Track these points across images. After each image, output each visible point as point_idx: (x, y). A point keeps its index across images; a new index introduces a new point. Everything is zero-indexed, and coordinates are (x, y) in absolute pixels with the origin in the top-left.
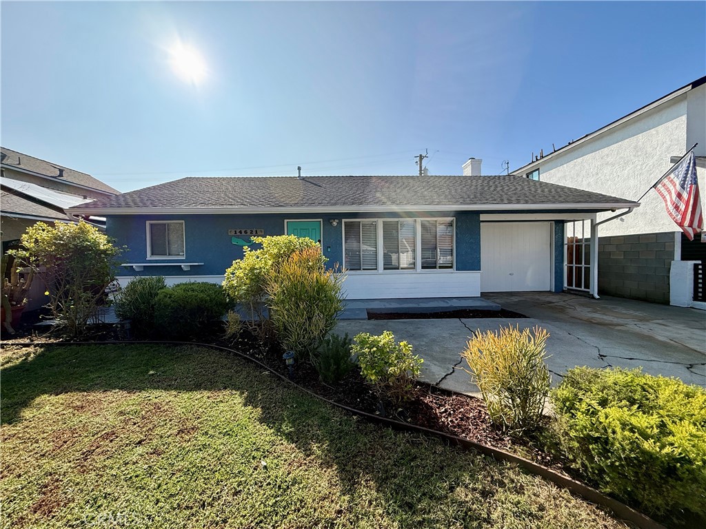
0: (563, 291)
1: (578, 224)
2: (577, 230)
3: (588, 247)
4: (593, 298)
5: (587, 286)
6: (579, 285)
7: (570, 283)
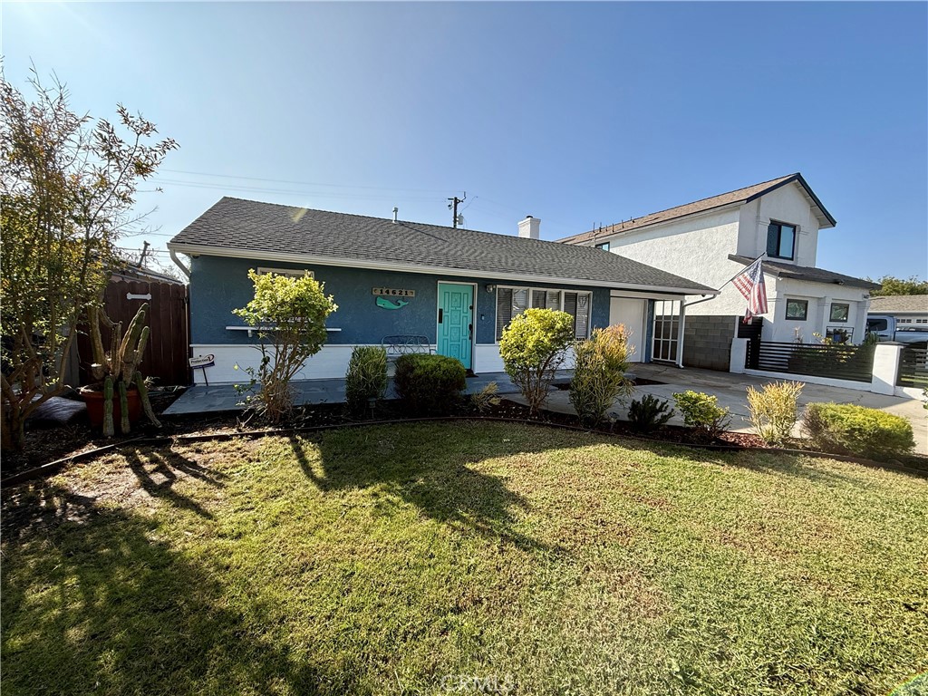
0: (651, 362)
1: (668, 304)
2: (665, 308)
3: (676, 324)
4: (679, 367)
5: (674, 357)
6: (665, 356)
7: (656, 355)
